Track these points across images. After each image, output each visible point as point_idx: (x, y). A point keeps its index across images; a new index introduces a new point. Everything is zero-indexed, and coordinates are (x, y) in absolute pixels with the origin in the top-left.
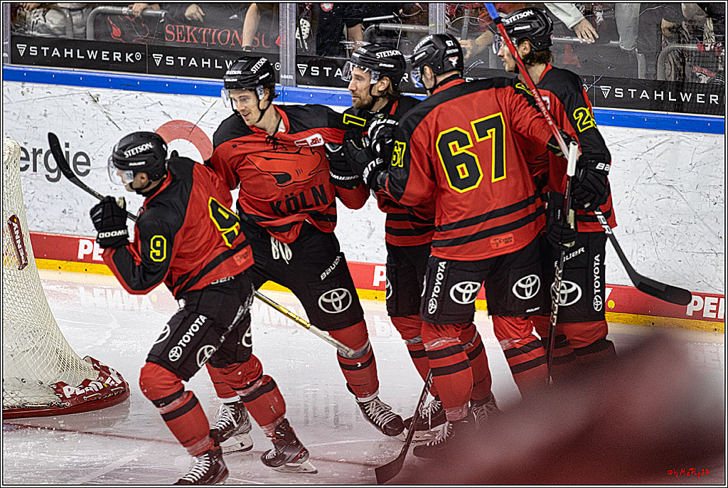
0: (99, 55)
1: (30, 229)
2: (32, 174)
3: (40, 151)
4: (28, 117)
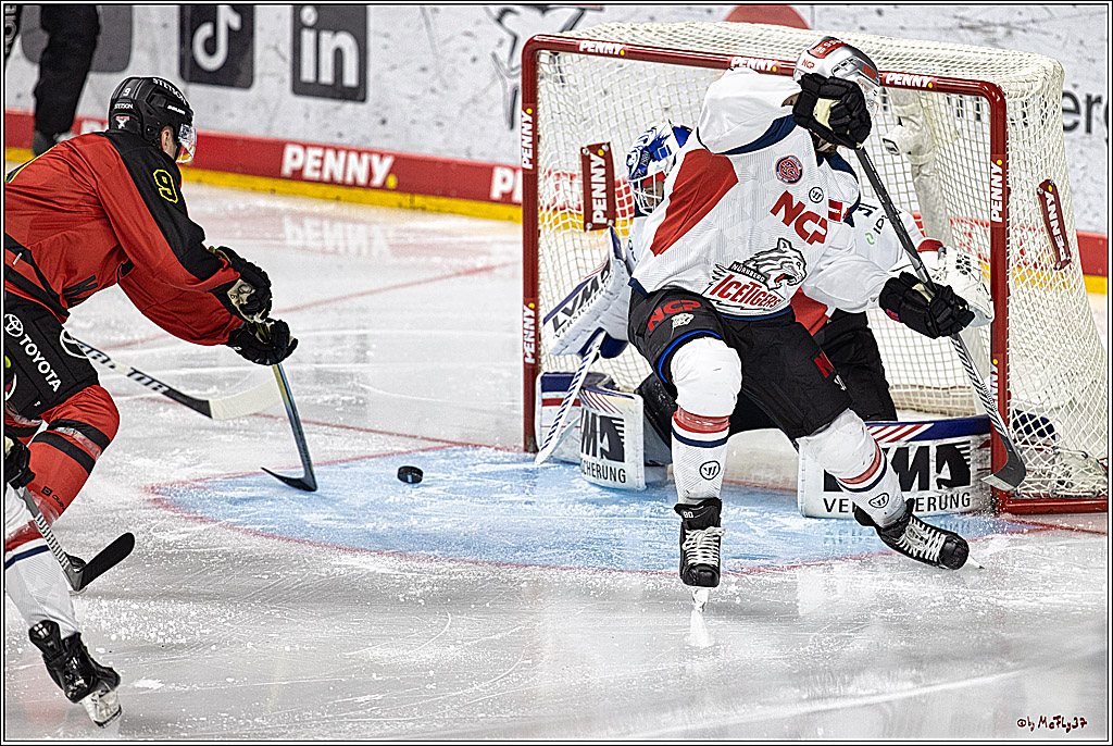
1: (1077, 227)
2: (1084, 138)
3: (1099, 100)
4: (1081, 42)
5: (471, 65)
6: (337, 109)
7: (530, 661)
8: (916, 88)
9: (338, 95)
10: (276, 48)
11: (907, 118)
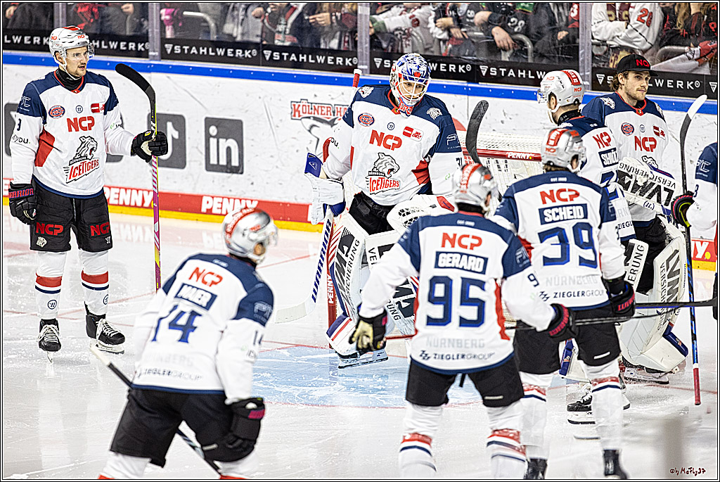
0: (665, 83)
5: (296, 154)
6: (229, 177)
7: (338, 454)
8: (523, 159)
9: (229, 171)
10: (197, 148)
11: (519, 175)
